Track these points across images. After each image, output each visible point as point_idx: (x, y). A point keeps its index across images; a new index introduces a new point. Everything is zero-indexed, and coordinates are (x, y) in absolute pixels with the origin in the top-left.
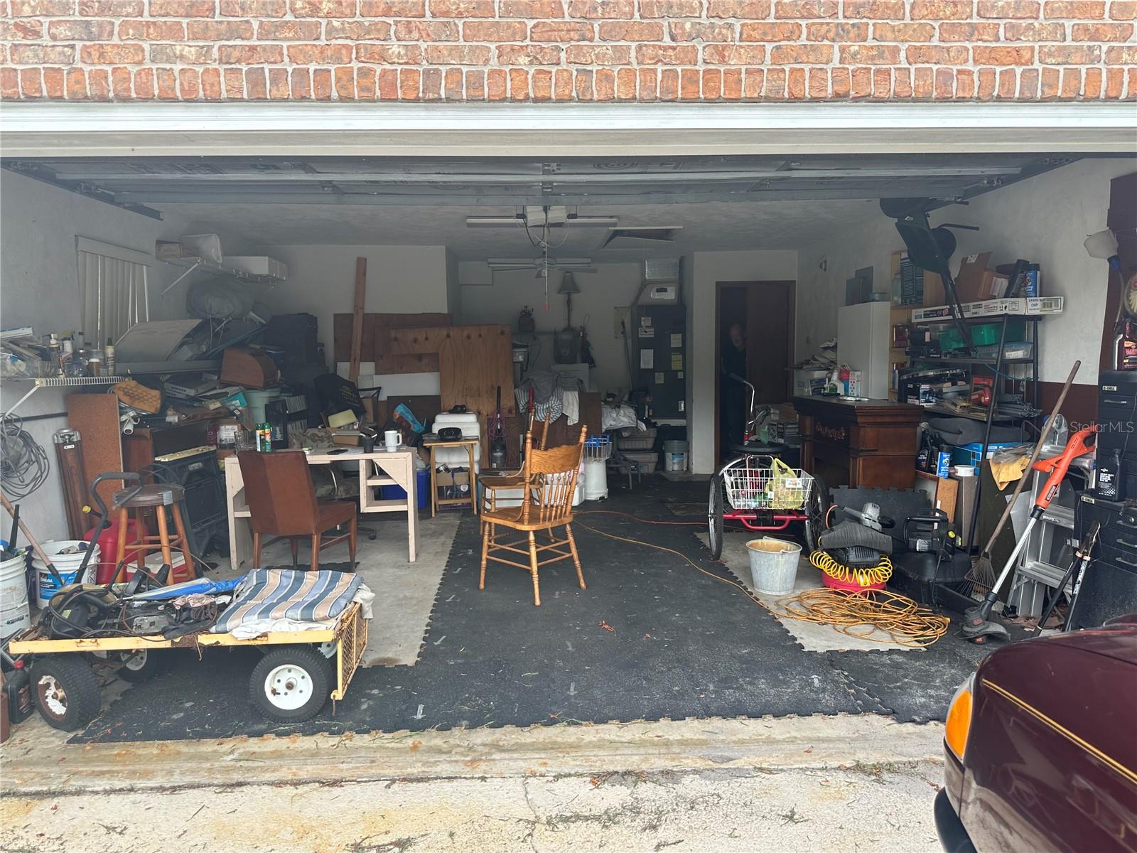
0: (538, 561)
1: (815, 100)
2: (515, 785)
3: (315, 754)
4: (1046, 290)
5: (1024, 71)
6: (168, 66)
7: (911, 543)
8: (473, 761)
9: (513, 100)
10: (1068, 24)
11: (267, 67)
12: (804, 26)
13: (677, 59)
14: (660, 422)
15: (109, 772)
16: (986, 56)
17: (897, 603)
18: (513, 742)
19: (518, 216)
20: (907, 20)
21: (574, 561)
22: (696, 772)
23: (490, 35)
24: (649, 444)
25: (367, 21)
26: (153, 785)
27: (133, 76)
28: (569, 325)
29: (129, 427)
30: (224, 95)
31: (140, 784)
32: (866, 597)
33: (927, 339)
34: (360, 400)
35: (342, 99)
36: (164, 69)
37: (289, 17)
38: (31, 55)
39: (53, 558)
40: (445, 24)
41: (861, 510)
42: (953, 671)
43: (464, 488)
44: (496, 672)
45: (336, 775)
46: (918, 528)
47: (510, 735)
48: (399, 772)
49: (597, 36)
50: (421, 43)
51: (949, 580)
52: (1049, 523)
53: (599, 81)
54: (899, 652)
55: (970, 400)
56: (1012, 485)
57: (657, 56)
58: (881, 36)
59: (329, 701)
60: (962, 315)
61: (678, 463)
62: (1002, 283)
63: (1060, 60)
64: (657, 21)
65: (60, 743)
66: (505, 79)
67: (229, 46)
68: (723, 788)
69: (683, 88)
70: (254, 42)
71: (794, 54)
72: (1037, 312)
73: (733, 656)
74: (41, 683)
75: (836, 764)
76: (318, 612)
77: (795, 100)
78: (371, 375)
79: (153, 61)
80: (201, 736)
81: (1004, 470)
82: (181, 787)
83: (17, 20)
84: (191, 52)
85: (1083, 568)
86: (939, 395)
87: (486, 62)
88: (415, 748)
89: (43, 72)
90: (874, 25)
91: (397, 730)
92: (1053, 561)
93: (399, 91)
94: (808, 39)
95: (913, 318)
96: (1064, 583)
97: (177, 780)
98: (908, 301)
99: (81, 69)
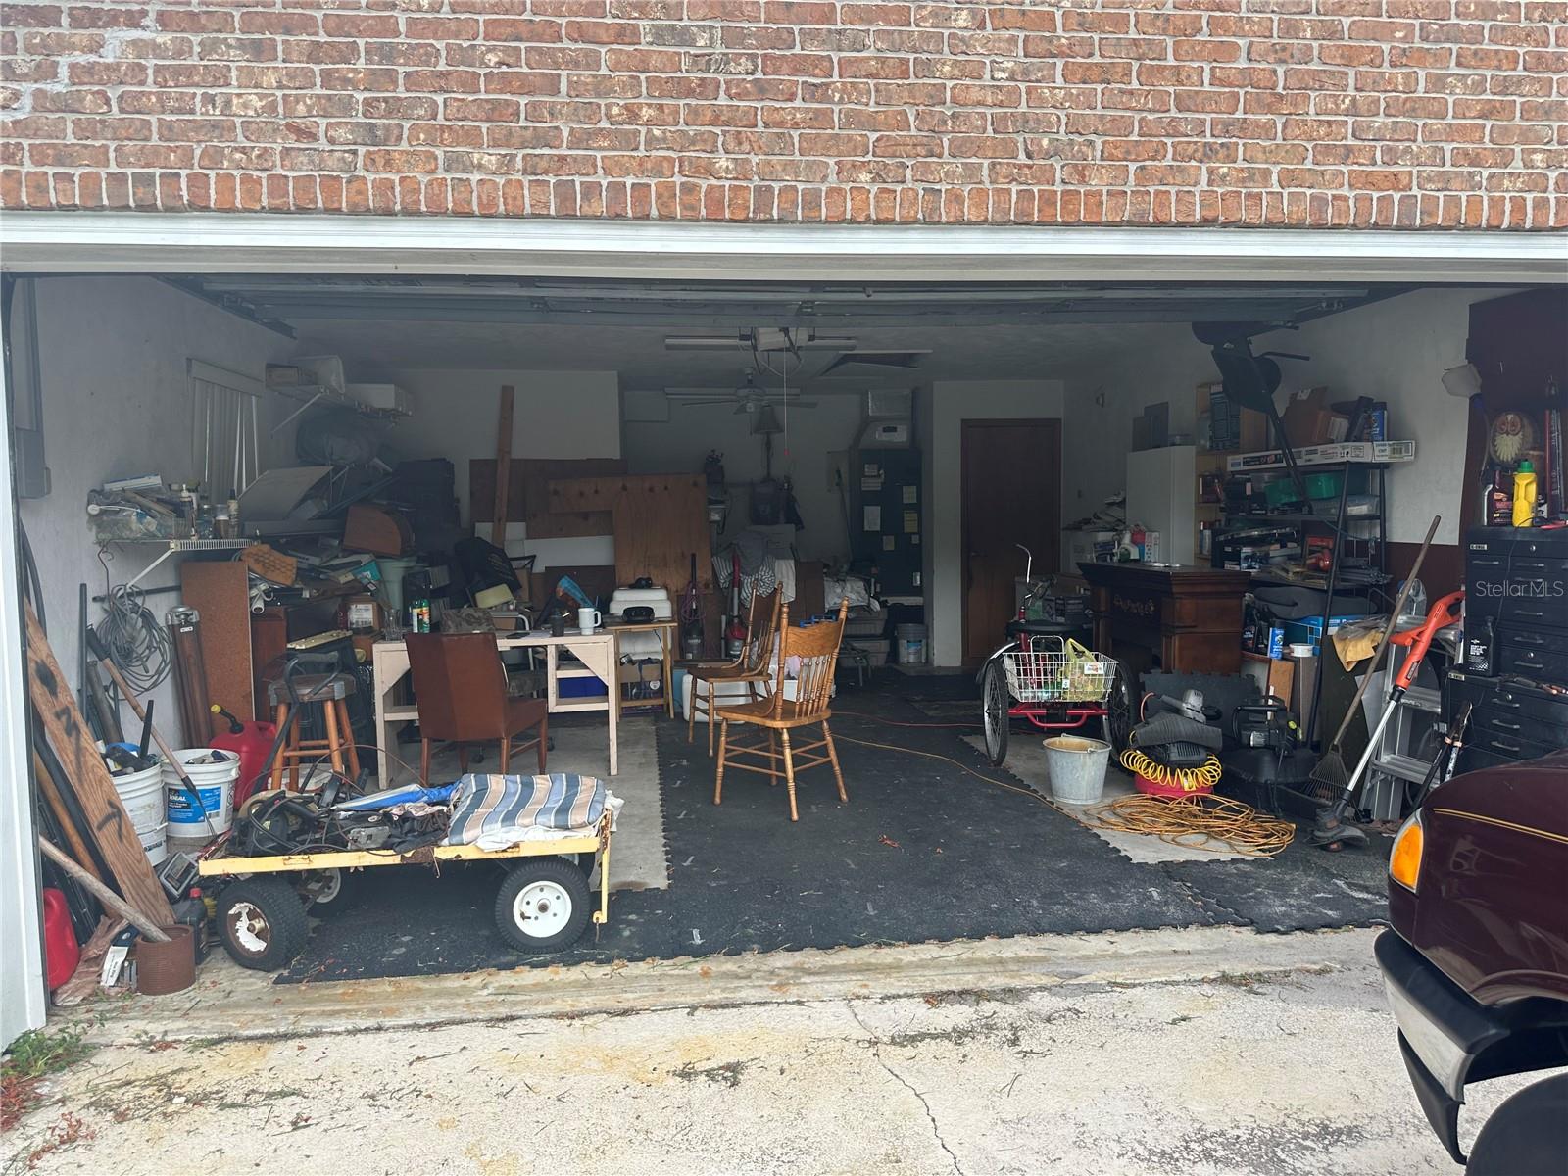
0: (794, 766)
1: (1181, 225)
2: (840, 1006)
3: (588, 985)
4: (1395, 434)
5: (1402, 197)
6: (464, 177)
7: (1244, 737)
8: (780, 985)
9: (852, 221)
10: (1448, 148)
11: (578, 180)
12: (1169, 144)
13: (1033, 178)
14: (892, 600)
15: (344, 1011)
16: (1363, 180)
17: (1229, 809)
18: (819, 965)
19: (743, 338)
20: (1279, 141)
21: (832, 767)
22: (1042, 988)
23: (828, 149)
24: (879, 629)
25: (691, 130)
26: (405, 1023)
27: (423, 187)
28: (769, 474)
29: (259, 604)
30: (528, 210)
31: (388, 1022)
32: (1192, 802)
33: (1249, 491)
34: (513, 572)
35: (662, 218)
36: (460, 180)
37: (604, 124)
38: (305, 160)
39: (188, 769)
40: (779, 136)
41: (1182, 697)
42: (1310, 879)
43: (654, 685)
44: (772, 893)
45: (625, 1005)
46: (1251, 719)
47: (812, 958)
48: (697, 999)
49: (946, 152)
50: (751, 156)
51: (1290, 780)
52: (1407, 707)
53: (948, 201)
54: (1242, 861)
55: (1305, 565)
56: (1362, 666)
57: (1012, 174)
58: (1252, 157)
59: (591, 926)
60: (1295, 463)
61: (915, 653)
62: (1341, 424)
63: (1439, 186)
64: (1011, 136)
65: (265, 984)
66: (845, 198)
67: (535, 155)
68: (1080, 1003)
69: (1039, 211)
70: (564, 151)
71: (1160, 175)
72: (1385, 459)
73: (1051, 871)
74: (232, 912)
75: (1199, 976)
76: (575, 818)
77: (1160, 225)
78: (522, 540)
79: (446, 171)
80: (439, 970)
81: (1351, 648)
82: (440, 1024)
83: (289, 120)
84: (490, 159)
85: (1454, 755)
86: (1265, 559)
87: (824, 179)
88: (705, 974)
89: (318, 180)
90: (1244, 145)
91: (677, 956)
92: (1412, 753)
93: (727, 211)
94: (1174, 159)
95: (1229, 465)
96: (1430, 777)
97: (434, 1018)
98: (1221, 445)
99: (364, 177)
